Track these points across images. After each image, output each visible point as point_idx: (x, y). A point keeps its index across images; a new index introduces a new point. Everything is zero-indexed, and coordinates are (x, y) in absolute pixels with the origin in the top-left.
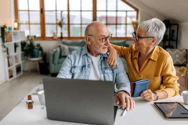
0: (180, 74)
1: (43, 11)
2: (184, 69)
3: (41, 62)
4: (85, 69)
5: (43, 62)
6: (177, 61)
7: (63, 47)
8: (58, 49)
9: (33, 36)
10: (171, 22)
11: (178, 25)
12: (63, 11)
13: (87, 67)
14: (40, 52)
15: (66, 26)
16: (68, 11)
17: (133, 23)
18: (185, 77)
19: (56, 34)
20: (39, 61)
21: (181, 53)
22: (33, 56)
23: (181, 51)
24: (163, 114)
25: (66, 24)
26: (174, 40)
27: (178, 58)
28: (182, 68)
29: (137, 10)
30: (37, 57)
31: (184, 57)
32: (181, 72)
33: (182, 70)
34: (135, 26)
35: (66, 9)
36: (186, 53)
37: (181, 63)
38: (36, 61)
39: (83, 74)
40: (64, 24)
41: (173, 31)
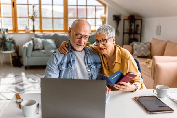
0: (146, 65)
1: (15, 4)
2: (149, 61)
3: (13, 55)
4: (70, 64)
5: (16, 55)
6: (143, 53)
7: (36, 40)
8: (31, 42)
9: (5, 29)
10: (136, 17)
11: (141, 20)
12: (35, 5)
13: (72, 63)
14: (13, 45)
15: (38, 20)
16: (40, 5)
17: (102, 18)
18: (151, 68)
19: (28, 27)
20: (11, 53)
21: (146, 46)
22: (6, 49)
23: (146, 44)
24: (144, 108)
25: (38, 18)
26: (138, 34)
27: (143, 51)
28: (148, 60)
29: (105, 5)
30: (10, 50)
31: (149, 49)
32: (147, 64)
33: (147, 62)
34: (103, 20)
35: (38, 3)
36: (150, 45)
37: (146, 55)
38: (9, 54)
39: (69, 70)
40: (36, 17)
41: (138, 26)
